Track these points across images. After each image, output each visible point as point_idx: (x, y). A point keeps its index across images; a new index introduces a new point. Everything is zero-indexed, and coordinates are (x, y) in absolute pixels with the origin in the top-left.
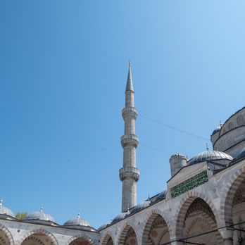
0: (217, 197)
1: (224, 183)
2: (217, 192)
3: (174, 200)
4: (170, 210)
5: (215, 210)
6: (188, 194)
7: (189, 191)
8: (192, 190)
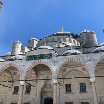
0: (55, 66)
1: (60, 61)
2: (56, 64)
3: (28, 61)
4: (24, 66)
5: (53, 71)
6: (38, 61)
7: (39, 60)
8: (42, 60)
